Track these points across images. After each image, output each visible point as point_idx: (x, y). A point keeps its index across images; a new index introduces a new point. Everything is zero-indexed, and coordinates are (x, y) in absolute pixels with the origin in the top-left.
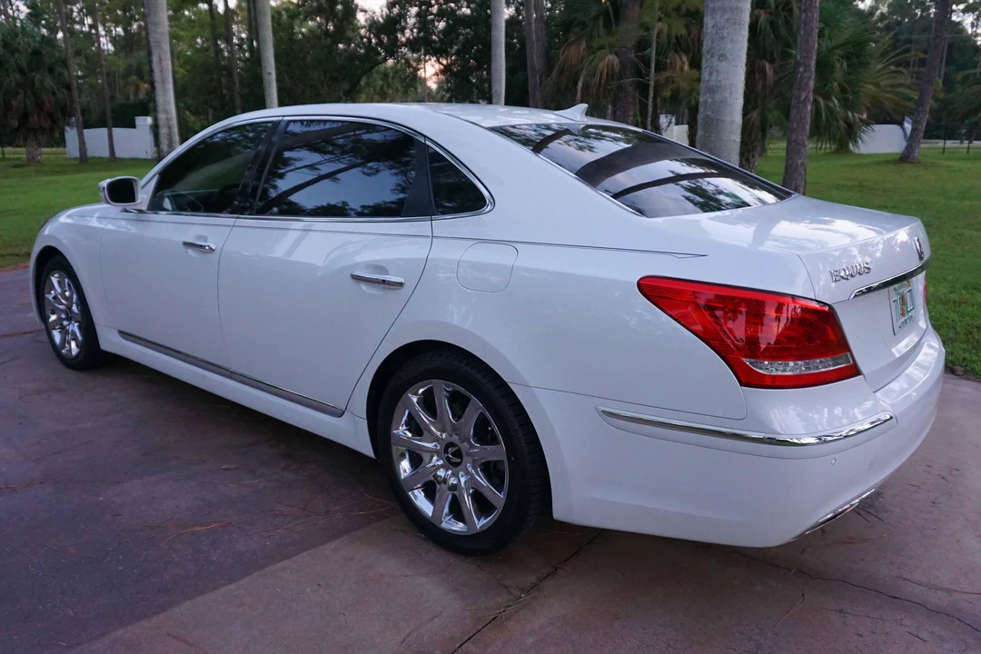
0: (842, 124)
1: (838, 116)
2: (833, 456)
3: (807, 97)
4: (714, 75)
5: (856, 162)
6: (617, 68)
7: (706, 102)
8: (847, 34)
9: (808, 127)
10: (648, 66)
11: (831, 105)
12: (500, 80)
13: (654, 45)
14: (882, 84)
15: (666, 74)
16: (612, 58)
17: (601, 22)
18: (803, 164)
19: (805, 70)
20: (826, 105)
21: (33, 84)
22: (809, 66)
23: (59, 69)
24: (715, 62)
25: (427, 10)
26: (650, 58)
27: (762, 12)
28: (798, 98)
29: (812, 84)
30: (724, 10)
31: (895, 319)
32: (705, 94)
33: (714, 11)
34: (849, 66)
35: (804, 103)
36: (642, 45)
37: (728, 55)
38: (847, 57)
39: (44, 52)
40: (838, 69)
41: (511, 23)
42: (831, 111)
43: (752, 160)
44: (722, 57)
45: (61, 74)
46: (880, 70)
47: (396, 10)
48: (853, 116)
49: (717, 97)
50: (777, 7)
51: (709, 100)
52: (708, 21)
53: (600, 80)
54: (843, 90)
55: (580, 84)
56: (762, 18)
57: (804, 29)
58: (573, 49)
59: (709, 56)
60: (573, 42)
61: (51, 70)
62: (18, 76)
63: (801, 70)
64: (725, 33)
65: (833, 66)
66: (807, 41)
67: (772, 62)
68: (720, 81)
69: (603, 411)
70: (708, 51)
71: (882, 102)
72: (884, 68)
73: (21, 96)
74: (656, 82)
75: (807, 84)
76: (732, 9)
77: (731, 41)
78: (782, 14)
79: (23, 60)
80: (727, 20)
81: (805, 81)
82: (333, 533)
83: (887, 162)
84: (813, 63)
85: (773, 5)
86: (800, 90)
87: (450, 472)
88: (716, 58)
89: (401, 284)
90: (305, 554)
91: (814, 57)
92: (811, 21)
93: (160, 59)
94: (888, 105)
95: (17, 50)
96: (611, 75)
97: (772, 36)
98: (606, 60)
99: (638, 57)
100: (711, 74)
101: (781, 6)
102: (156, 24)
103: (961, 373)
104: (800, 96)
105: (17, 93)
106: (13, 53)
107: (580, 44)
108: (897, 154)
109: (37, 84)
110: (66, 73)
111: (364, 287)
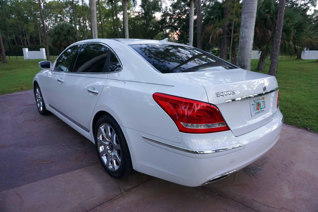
0: (293, 49)
1: (292, 47)
2: (213, 158)
3: (279, 41)
4: (244, 33)
5: (302, 62)
6: (222, 33)
7: (241, 41)
8: (296, 21)
9: (279, 50)
10: (231, 31)
11: (290, 43)
12: (192, 37)
13: (233, 25)
14: (313, 38)
15: (236, 34)
16: (221, 30)
17: (218, 19)
18: (276, 62)
19: (279, 32)
20: (288, 44)
21: (67, 39)
22: (280, 31)
23: (74, 35)
24: (244, 29)
25: (172, 17)
26: (232, 29)
27: (268, 15)
28: (276, 41)
29: (281, 37)
30: (247, 13)
31: (252, 111)
32: (241, 39)
33: (244, 13)
34: (297, 31)
35: (278, 43)
36: (230, 25)
37: (248, 27)
38: (296, 28)
39: (70, 31)
40: (292, 33)
41: (195, 21)
42: (289, 45)
43: (264, 61)
44: (246, 28)
45: (75, 36)
46: (313, 33)
47: (163, 18)
48: (297, 47)
49: (244, 40)
50: (273, 13)
51: (242, 41)
52: (243, 16)
53: (217, 36)
54: (294, 39)
55: (211, 37)
56: (268, 17)
57: (279, 19)
58: (209, 27)
59: (242, 27)
60: (209, 25)
61: (72, 35)
62: (64, 37)
63: (277, 32)
64: (247, 20)
65: (291, 31)
66: (280, 23)
67: (271, 30)
68: (245, 35)
69: (143, 137)
70: (242, 26)
71: (312, 43)
72: (314, 32)
73: (64, 42)
74: (233, 36)
75: (279, 37)
76: (250, 12)
77: (250, 22)
78: (275, 15)
79: (65, 33)
80: (248, 16)
81: (278, 35)
82: (80, 167)
83: (313, 62)
84: (281, 30)
85: (272, 13)
86: (277, 38)
87: (111, 152)
88: (244, 28)
89: (97, 93)
90: (69, 173)
91: (282, 28)
92: (281, 17)
93: (94, 32)
94: (314, 44)
95: (64, 30)
96: (220, 35)
97: (271, 22)
98: (219, 30)
99: (228, 29)
100: (243, 33)
101: (275, 13)
102: (93, 22)
103: (309, 130)
104: (276, 40)
105: (64, 41)
106: (63, 31)
107: (211, 26)
108: (316, 60)
109: (68, 39)
110: (76, 36)
111: (91, 94)
